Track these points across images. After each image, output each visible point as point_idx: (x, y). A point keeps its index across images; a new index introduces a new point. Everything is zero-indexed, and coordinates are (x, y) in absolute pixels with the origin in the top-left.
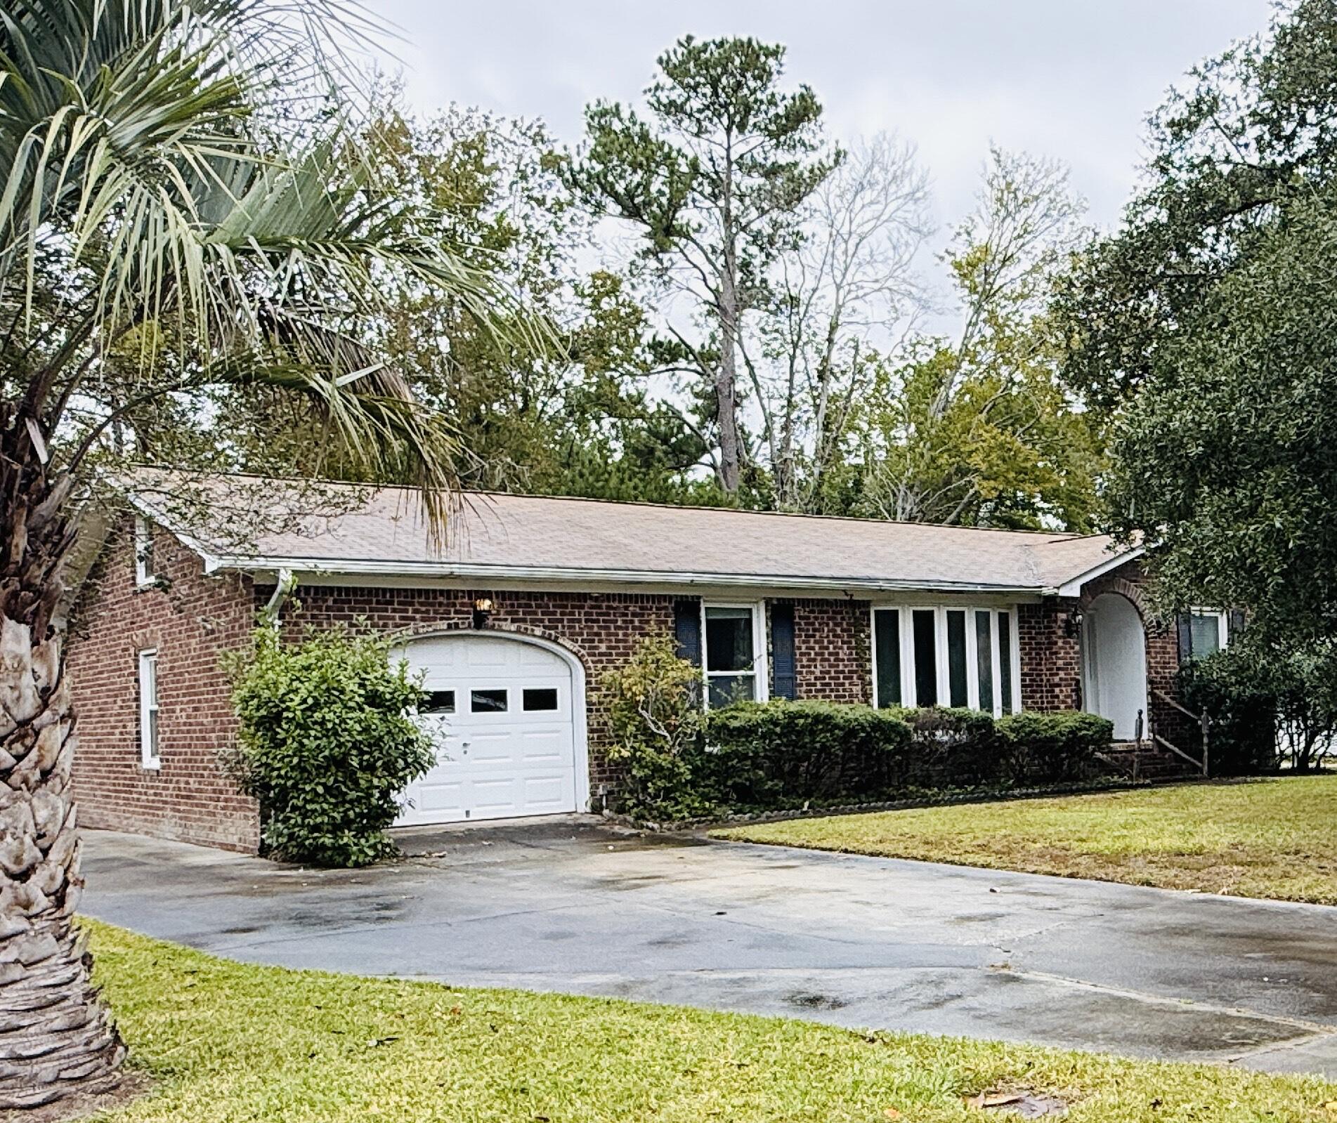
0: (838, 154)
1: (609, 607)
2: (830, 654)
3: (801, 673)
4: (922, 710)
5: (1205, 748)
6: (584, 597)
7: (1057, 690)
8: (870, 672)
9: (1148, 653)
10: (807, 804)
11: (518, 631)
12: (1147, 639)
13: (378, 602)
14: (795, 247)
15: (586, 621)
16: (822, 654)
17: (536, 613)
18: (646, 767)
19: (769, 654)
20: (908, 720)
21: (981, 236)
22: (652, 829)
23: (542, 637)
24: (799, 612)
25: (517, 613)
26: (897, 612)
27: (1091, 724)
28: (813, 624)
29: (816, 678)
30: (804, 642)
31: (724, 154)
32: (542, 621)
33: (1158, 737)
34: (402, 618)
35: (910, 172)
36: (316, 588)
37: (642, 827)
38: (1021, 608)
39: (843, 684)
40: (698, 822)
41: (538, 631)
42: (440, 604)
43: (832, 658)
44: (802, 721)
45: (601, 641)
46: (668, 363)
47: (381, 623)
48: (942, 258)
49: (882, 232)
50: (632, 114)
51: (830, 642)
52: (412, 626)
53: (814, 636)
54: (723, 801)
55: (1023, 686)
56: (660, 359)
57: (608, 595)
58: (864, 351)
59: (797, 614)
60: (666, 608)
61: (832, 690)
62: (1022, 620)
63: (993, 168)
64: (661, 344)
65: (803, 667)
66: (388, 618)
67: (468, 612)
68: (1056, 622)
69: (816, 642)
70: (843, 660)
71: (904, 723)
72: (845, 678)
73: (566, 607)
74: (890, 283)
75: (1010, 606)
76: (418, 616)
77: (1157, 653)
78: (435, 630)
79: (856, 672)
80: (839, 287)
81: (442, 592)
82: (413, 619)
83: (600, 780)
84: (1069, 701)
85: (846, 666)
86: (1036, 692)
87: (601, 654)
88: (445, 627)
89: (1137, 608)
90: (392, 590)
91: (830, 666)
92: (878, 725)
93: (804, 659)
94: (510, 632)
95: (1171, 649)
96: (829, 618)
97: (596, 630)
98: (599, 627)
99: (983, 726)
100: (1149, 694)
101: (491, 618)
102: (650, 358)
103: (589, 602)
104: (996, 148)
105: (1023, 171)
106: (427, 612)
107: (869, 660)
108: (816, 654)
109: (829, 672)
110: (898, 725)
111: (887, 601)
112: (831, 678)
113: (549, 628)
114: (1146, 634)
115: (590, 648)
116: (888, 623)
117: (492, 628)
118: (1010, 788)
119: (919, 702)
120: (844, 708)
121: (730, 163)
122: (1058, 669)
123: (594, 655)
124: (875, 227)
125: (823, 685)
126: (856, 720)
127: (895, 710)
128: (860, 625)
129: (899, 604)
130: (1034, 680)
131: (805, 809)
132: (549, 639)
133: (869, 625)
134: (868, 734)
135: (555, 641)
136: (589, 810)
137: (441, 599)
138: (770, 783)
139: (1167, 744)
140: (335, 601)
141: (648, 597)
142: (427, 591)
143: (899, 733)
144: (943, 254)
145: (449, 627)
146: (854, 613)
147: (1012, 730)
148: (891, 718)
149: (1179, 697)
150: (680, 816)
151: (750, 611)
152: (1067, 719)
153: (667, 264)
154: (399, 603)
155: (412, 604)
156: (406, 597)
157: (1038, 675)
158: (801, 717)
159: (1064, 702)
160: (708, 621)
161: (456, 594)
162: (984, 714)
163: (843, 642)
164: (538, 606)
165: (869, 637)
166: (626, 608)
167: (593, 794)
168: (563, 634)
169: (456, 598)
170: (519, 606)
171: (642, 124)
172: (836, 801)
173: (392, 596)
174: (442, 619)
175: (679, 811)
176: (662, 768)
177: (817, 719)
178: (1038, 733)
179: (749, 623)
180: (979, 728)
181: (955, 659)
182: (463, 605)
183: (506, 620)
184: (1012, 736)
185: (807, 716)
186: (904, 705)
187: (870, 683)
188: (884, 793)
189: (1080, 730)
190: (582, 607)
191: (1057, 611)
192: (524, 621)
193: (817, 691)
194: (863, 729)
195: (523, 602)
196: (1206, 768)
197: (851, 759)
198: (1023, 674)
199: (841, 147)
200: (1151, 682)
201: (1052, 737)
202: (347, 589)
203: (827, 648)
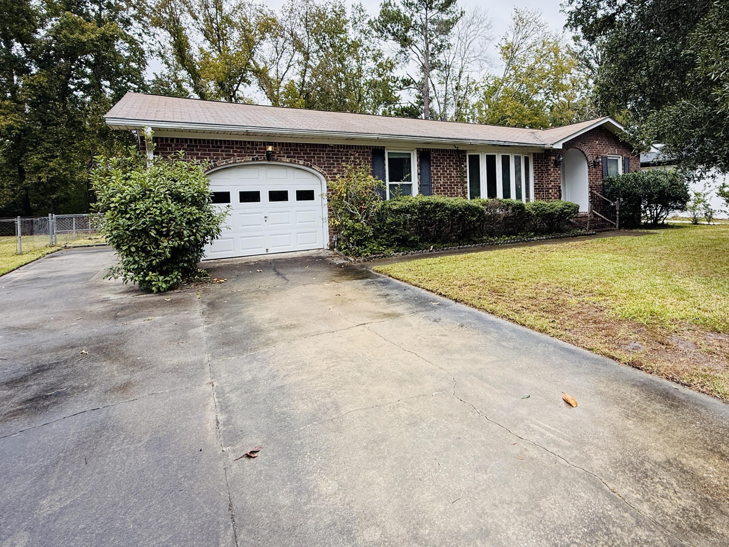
0: (462, 12)
1: (338, 151)
2: (448, 174)
3: (434, 183)
4: (490, 200)
5: (618, 216)
6: (326, 146)
7: (550, 191)
8: (466, 182)
9: (589, 175)
10: (432, 247)
11: (291, 162)
12: (589, 168)
13: (213, 147)
14: (449, 48)
15: (327, 157)
16: (444, 174)
17: (300, 154)
18: (348, 229)
19: (418, 174)
20: (483, 205)
21: (510, 40)
22: (351, 261)
23: (304, 165)
24: (432, 155)
25: (290, 153)
26: (479, 155)
27: (569, 206)
28: (440, 160)
29: (441, 185)
30: (435, 169)
31: (425, 17)
32: (303, 157)
33: (593, 211)
34: (227, 155)
35: (486, 19)
36: (177, 139)
37: (347, 259)
38: (534, 154)
39: (454, 188)
40: (375, 257)
41: (301, 162)
42: (248, 148)
43: (448, 176)
44: (429, 206)
45: (334, 167)
46: (407, 86)
47: (215, 157)
48: (497, 46)
49: (477, 40)
50: (395, 4)
51: (447, 169)
52: (232, 159)
53: (440, 166)
54: (389, 246)
55: (535, 189)
56: (405, 85)
57: (338, 145)
58: (471, 80)
59: (432, 156)
60: (368, 152)
61: (448, 191)
62: (534, 160)
63: (514, 14)
64: (405, 80)
65: (435, 180)
66: (219, 155)
67: (263, 153)
68: (550, 160)
69: (440, 169)
70: (454, 177)
71: (481, 207)
72: (454, 185)
73: (316, 151)
74: (480, 58)
75: (529, 154)
76: (235, 154)
77: (593, 174)
78: (246, 161)
79: (459, 182)
80: (462, 59)
81: (249, 142)
82: (233, 155)
83: (334, 234)
84: (556, 195)
85: (455, 180)
86: (540, 191)
87: (334, 174)
88: (251, 160)
89: (585, 155)
90: (221, 141)
91: (448, 180)
92: (468, 208)
93: (435, 176)
94: (286, 162)
95: (599, 173)
96: (447, 158)
97: (332, 162)
98: (333, 161)
99: (520, 208)
100: (590, 192)
101: (276, 155)
102: (402, 85)
103: (328, 149)
104: (516, 8)
105: (525, 14)
106: (241, 152)
107: (466, 177)
108: (441, 174)
109: (447, 183)
110: (478, 208)
111: (474, 151)
112: (448, 185)
113: (308, 161)
114: (589, 166)
115: (329, 170)
116: (475, 161)
117: (277, 160)
118: (532, 237)
119: (488, 196)
120: (452, 199)
121: (427, 20)
122: (551, 181)
123: (331, 174)
124: (474, 38)
125: (444, 188)
126: (457, 205)
127: (476, 200)
128: (462, 161)
129: (479, 152)
130: (540, 186)
131: (431, 249)
132: (307, 166)
133: (466, 161)
134: (463, 212)
135: (311, 167)
136: (328, 248)
137: (248, 146)
138: (413, 237)
139: (598, 214)
140: (188, 146)
141: (358, 147)
142: (241, 142)
143: (479, 212)
144: (497, 45)
145: (253, 159)
146: (459, 156)
147: (533, 209)
148: (475, 204)
149: (604, 193)
150: (365, 254)
151: (410, 154)
152: (558, 205)
153: (408, 55)
154: (225, 147)
155: (232, 148)
156: (229, 144)
157: (542, 184)
158: (428, 204)
159: (553, 196)
160: (389, 159)
161: (257, 143)
162: (519, 202)
163: (454, 169)
164: (301, 150)
165: (466, 166)
166: (347, 152)
167: (330, 240)
168: (315, 164)
169: (257, 145)
170: (291, 150)
171: (398, 7)
172: (447, 245)
173: (221, 144)
174: (249, 156)
175: (365, 252)
176: (357, 230)
177: (438, 205)
178: (546, 211)
179: (409, 160)
180: (518, 209)
181: (505, 177)
182: (260, 149)
183: (284, 156)
184: (533, 212)
185: (432, 203)
186: (481, 198)
187: (466, 188)
188: (471, 240)
189: (565, 209)
190: (325, 151)
191: (550, 156)
192: (294, 157)
193: (441, 191)
194: (461, 210)
195: (293, 148)
196: (617, 225)
197: (455, 224)
198: (535, 184)
199: (463, 10)
200: (591, 187)
201: (552, 213)
202: (195, 140)
203: (446, 172)
